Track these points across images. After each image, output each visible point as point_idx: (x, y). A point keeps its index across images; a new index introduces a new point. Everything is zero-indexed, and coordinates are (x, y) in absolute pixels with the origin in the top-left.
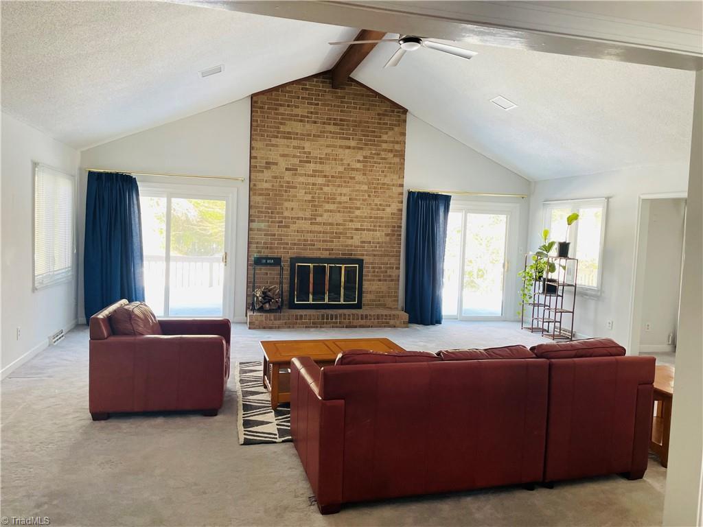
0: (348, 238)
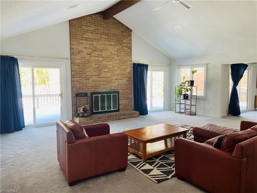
0: (113, 83)
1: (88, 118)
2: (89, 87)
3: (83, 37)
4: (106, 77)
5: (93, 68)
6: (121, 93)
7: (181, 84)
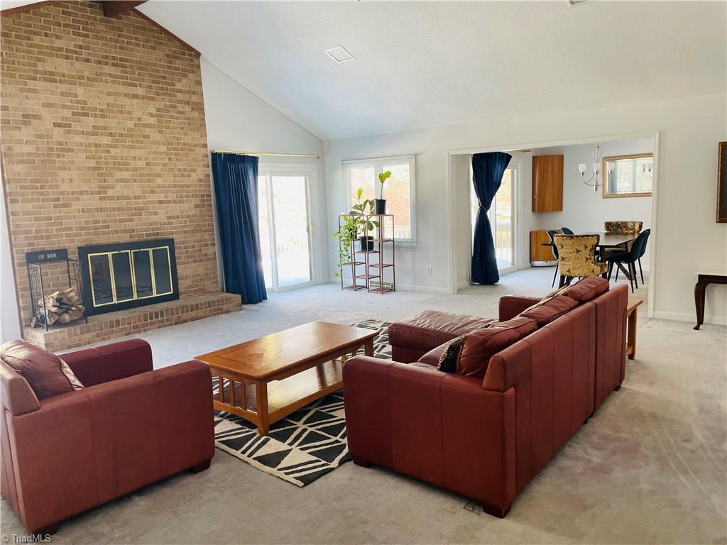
0: (151, 214)
1: (77, 328)
2: (71, 229)
3: (36, 72)
4: (127, 198)
5: (79, 168)
6: (178, 243)
7: (354, 210)
